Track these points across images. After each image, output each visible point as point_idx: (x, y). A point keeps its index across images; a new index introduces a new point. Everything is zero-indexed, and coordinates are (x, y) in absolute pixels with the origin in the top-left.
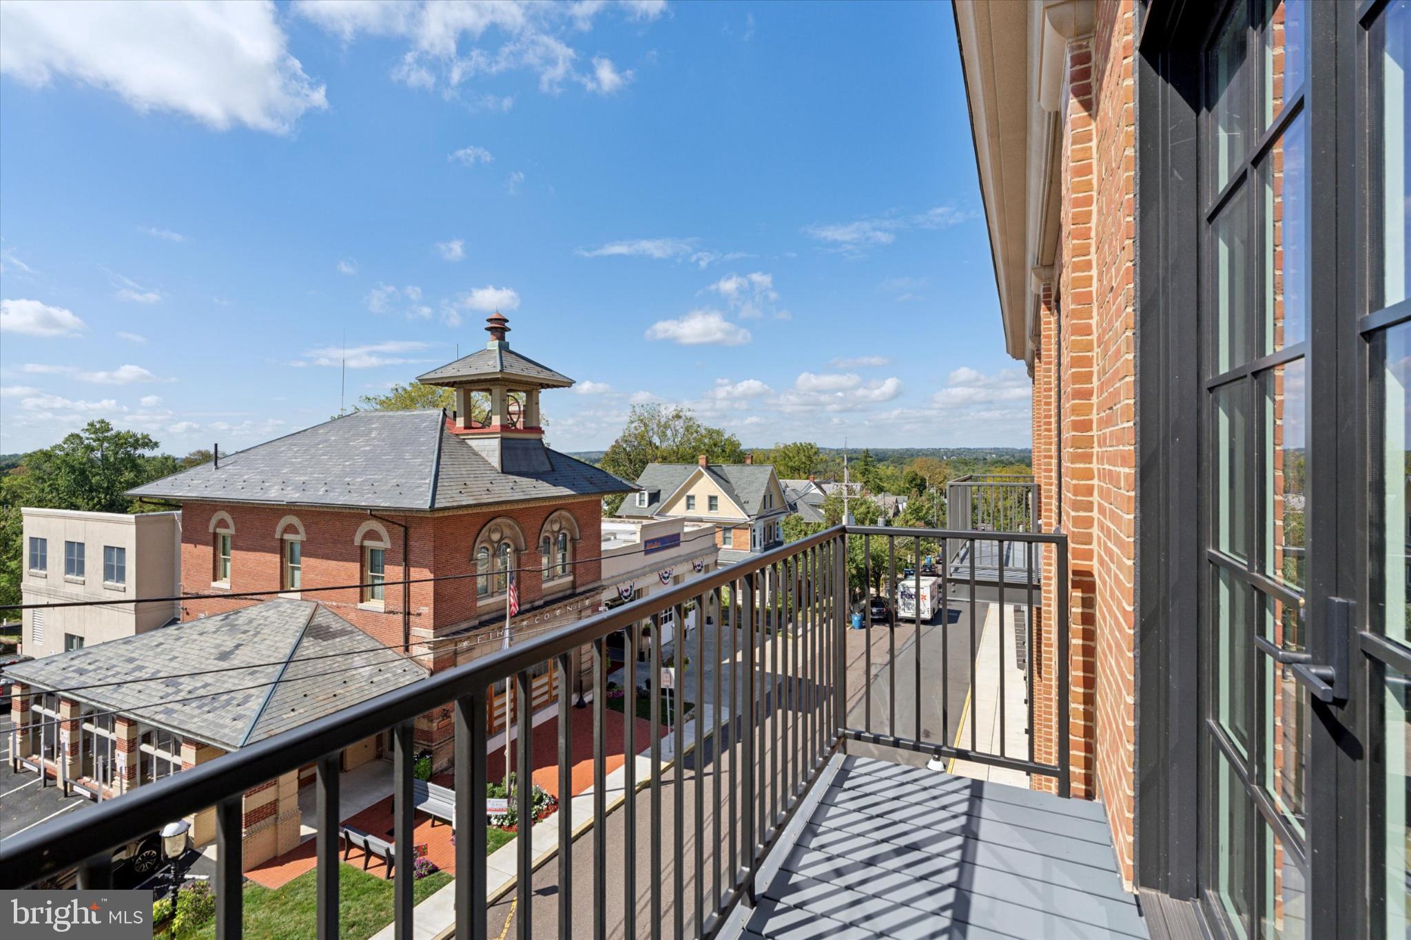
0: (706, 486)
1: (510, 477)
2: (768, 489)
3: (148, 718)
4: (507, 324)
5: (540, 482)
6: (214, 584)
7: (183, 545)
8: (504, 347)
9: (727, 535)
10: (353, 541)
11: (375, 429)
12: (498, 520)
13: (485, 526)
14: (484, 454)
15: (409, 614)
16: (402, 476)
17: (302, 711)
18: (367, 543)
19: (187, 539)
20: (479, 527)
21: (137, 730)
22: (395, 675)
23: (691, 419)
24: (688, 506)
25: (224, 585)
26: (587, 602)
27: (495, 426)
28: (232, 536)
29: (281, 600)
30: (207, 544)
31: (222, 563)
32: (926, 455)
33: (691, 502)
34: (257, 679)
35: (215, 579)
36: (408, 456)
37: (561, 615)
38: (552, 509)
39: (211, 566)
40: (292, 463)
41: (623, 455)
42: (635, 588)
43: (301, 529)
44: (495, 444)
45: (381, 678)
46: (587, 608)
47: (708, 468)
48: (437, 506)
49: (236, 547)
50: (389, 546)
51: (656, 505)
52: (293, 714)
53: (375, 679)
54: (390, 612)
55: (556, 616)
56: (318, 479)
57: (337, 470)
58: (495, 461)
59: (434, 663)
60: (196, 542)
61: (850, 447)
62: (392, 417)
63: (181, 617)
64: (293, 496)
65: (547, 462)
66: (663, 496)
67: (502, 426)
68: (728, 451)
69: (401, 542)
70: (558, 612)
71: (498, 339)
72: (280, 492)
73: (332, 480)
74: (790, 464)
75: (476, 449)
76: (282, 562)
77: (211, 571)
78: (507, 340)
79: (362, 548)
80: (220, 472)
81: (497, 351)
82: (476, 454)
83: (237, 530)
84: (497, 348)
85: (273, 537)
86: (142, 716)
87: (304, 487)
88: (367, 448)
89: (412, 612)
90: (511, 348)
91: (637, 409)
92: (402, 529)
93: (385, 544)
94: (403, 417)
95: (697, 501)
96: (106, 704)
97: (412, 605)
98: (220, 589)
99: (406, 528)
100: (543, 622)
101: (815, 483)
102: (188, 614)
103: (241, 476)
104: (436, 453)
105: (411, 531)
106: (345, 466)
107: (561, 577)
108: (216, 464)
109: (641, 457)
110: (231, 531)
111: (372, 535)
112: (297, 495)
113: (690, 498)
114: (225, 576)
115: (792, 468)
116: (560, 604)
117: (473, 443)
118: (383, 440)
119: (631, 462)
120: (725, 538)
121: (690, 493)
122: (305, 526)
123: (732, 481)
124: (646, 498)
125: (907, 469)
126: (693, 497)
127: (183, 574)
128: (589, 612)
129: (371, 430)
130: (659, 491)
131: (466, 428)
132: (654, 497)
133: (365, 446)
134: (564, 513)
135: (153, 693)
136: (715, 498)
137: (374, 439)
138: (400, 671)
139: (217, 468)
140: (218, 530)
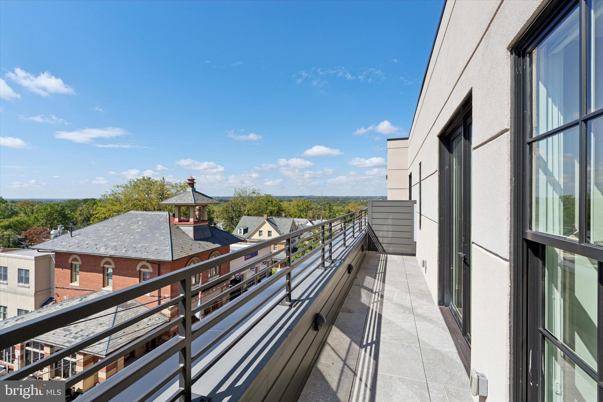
0: (267, 227)
1: (198, 241)
2: (291, 227)
3: (61, 345)
4: (195, 181)
5: (209, 242)
6: (71, 284)
7: (56, 269)
8: (194, 190)
9: (275, 246)
10: (136, 269)
11: (140, 220)
12: (193, 258)
13: (188, 261)
14: (187, 233)
15: (160, 297)
16: (157, 245)
17: (124, 338)
18: (142, 270)
19: (57, 266)
20: (186, 262)
21: (53, 349)
22: (156, 321)
23: (259, 193)
24: (260, 235)
25: (76, 284)
26: (225, 284)
27: (191, 222)
28: (80, 265)
29: (103, 291)
30: (67, 268)
31: (74, 275)
32: (354, 199)
33: (261, 233)
34: (103, 327)
35: (71, 282)
36: (157, 235)
37: (215, 290)
38: (212, 251)
39: (70, 277)
40: (106, 236)
41: (231, 208)
42: (241, 274)
43: (113, 263)
44: (191, 228)
45: (151, 322)
46: (225, 286)
47: (268, 220)
48: (174, 259)
49: (81, 270)
50: (152, 271)
51: (246, 234)
52: (121, 340)
53: (149, 323)
54: (152, 296)
55: (213, 291)
56: (121, 245)
57: (128, 240)
58: (191, 235)
59: (171, 315)
60: (63, 267)
61: (324, 195)
62: (147, 215)
63: (55, 297)
64: (112, 253)
65: (210, 233)
66: (249, 230)
67: (194, 222)
68: (274, 204)
69: (157, 270)
70: (214, 290)
71: (191, 187)
72: (105, 250)
73: (127, 246)
74: (299, 209)
75: (183, 230)
76: (103, 276)
77: (70, 279)
78: (195, 187)
79: (140, 271)
80: (74, 239)
81: (192, 192)
82: (184, 233)
83: (82, 263)
84: (191, 191)
85: (100, 266)
86: (58, 344)
87: (115, 248)
88: (139, 230)
89: (161, 296)
90: (196, 190)
91: (237, 190)
92: (157, 265)
93: (150, 270)
94: (152, 216)
95: (263, 233)
96: (40, 340)
97: (162, 294)
98: (74, 286)
99: (159, 265)
100: (209, 294)
101: (310, 221)
102: (58, 296)
103: (85, 241)
104: (169, 234)
105: (161, 266)
106: (131, 239)
107: (215, 276)
108: (71, 235)
109: (238, 210)
110: (80, 263)
111: (144, 267)
112: (113, 252)
113: (261, 232)
114: (76, 281)
115: (300, 210)
116: (215, 287)
117: (182, 228)
118: (145, 227)
119: (234, 211)
120: (274, 248)
121: (260, 230)
122: (114, 262)
123: (277, 224)
124: (242, 231)
125: (347, 208)
126: (262, 231)
127: (56, 280)
128: (225, 288)
129: (139, 221)
130: (248, 228)
131: (179, 222)
132: (246, 231)
133: (138, 229)
134: (216, 252)
135: (60, 334)
136: (271, 232)
137: (141, 225)
138: (157, 319)
139: (72, 237)
140: (73, 262)
